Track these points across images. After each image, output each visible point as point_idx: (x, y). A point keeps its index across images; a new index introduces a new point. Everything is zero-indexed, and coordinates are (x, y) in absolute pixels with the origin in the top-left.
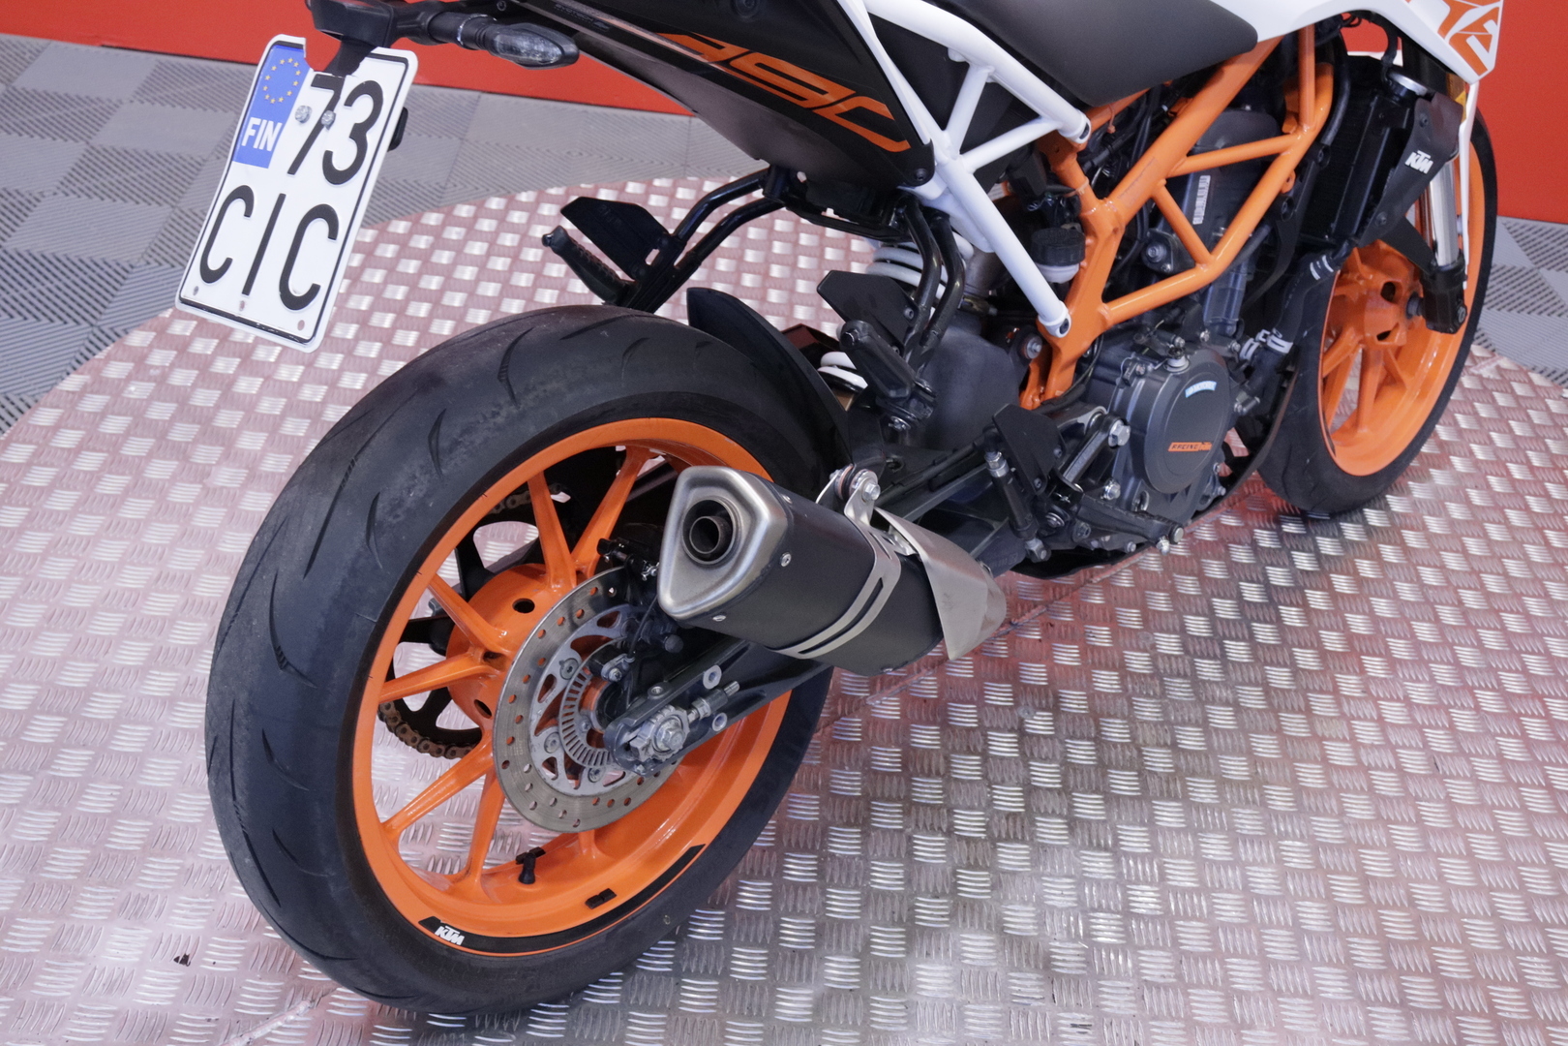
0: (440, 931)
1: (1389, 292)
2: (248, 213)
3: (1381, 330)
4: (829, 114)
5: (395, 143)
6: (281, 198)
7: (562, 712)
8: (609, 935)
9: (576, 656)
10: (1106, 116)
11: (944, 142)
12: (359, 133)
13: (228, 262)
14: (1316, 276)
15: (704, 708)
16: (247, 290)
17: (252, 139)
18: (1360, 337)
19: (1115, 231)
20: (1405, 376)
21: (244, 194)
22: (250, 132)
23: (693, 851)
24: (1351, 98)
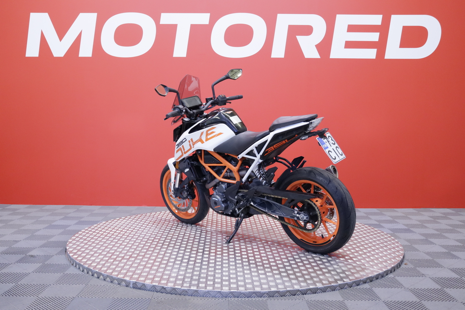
2: (331, 152)
6: (333, 149)
13: (335, 157)
16: (339, 157)
17: (325, 147)
21: (329, 151)
22: (324, 147)
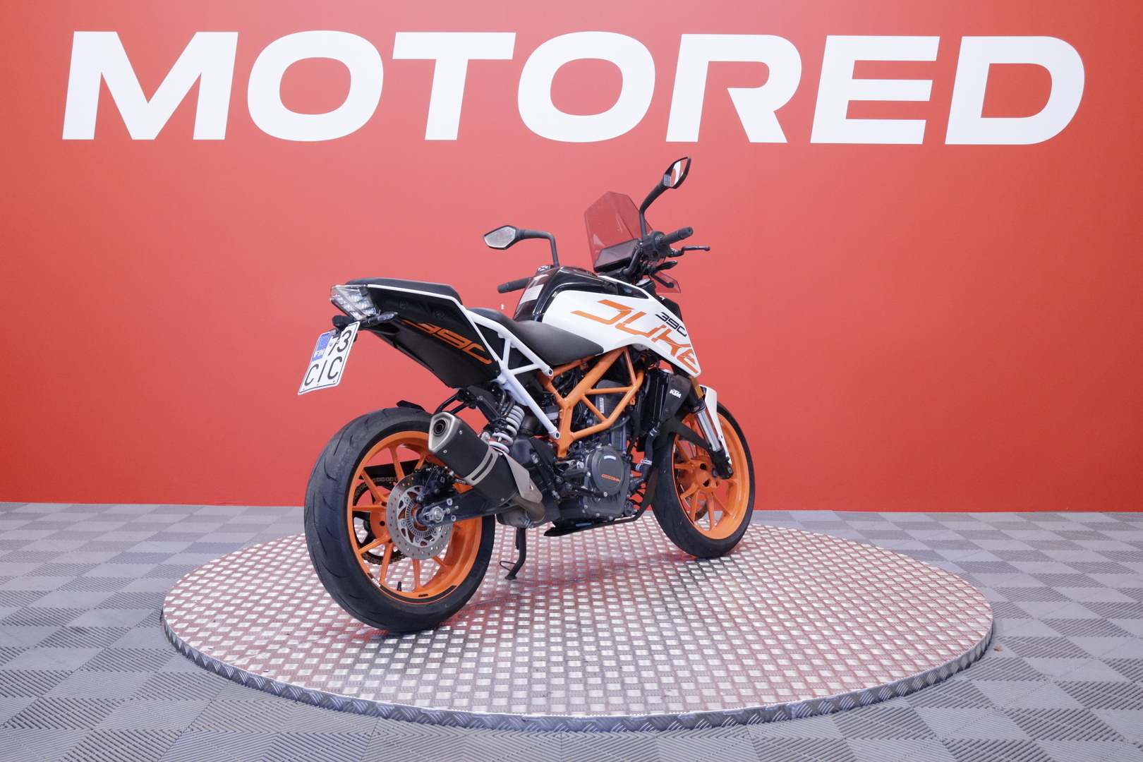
0: (373, 579)
1: (703, 467)
2: (318, 368)
3: (704, 482)
4: (466, 350)
5: (355, 340)
6: (327, 361)
7: (406, 513)
8: (428, 605)
9: (408, 496)
10: (558, 372)
11: (503, 364)
12: (346, 341)
13: (313, 379)
14: (652, 435)
15: (448, 510)
16: (319, 381)
18: (697, 486)
19: (569, 407)
20: (729, 511)
21: (316, 365)
22: (316, 354)
23: (453, 587)
24: (651, 380)
